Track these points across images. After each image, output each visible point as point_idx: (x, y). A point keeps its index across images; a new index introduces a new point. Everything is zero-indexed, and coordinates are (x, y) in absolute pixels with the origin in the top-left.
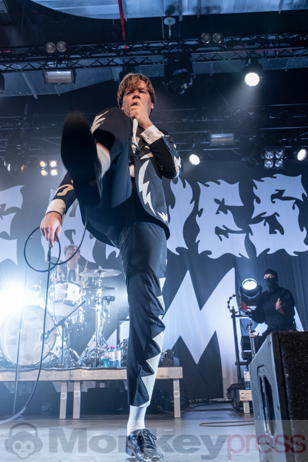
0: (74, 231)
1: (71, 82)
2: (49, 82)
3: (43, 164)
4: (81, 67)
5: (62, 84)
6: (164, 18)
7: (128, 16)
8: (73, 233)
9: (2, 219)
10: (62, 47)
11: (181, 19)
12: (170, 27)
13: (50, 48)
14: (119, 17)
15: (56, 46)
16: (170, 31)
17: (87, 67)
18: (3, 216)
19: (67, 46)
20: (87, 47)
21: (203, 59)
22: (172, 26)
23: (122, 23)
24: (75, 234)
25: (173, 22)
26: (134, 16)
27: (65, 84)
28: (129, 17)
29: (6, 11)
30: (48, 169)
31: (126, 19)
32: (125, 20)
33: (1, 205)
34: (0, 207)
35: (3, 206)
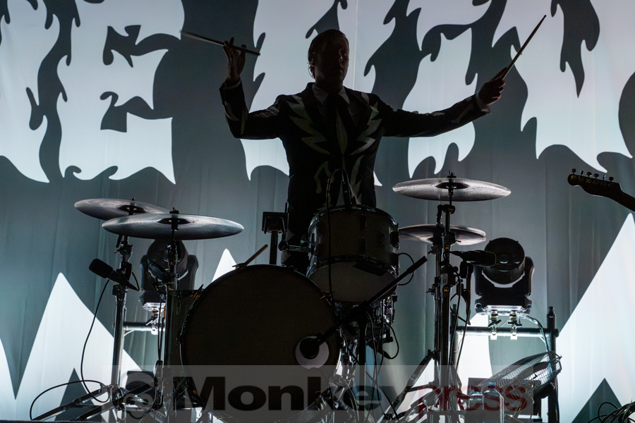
9: (131, 64)
18: (133, 57)
33: (128, 29)
34: (125, 34)
35: (134, 30)
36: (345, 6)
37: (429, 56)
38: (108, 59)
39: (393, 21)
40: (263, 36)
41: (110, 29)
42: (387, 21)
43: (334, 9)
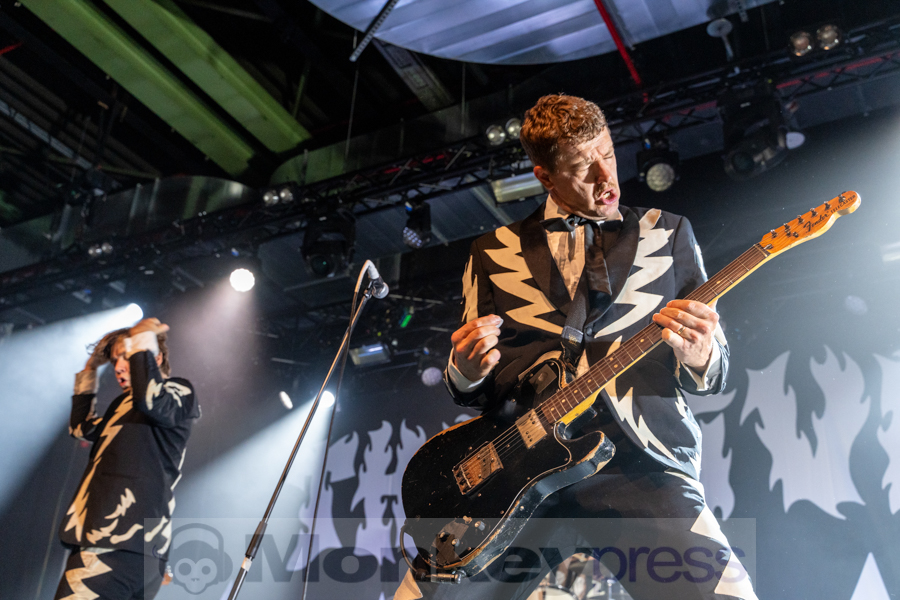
6: (707, 24)
7: (633, 41)
11: (744, 18)
12: (725, 39)
16: (728, 48)
21: (812, 88)
22: (730, 36)
23: (625, 56)
25: (728, 27)
26: (645, 37)
28: (636, 40)
31: (630, 45)
32: (628, 49)
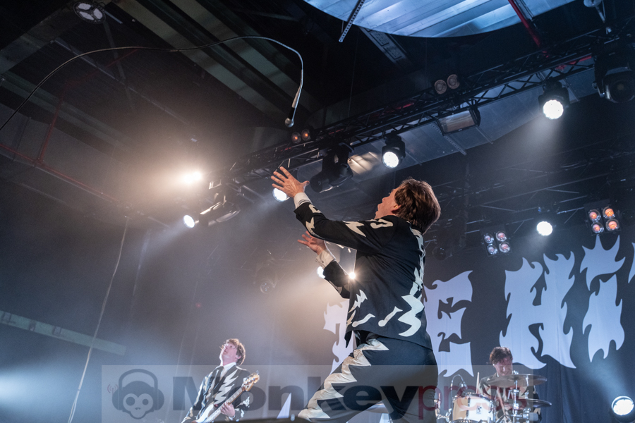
0: (541, 325)
1: (473, 123)
2: (449, 131)
3: (488, 238)
4: (489, 100)
5: (463, 129)
7: (532, 15)
8: (540, 327)
9: (450, 317)
10: (453, 81)
12: (597, 8)
13: (440, 87)
14: (517, 20)
15: (446, 81)
16: (601, 15)
17: (496, 98)
18: (451, 314)
19: (459, 80)
20: (490, 71)
23: (527, 26)
24: (543, 329)
26: (540, 11)
27: (467, 128)
28: (534, 13)
29: (403, 56)
30: (496, 244)
31: (531, 18)
32: (529, 20)
33: (448, 300)
34: (446, 302)
35: (450, 300)
36: (548, 273)
37: (594, 293)
38: (440, 316)
39: (573, 277)
40: (509, 295)
41: (440, 301)
42: (570, 277)
43: (543, 275)
